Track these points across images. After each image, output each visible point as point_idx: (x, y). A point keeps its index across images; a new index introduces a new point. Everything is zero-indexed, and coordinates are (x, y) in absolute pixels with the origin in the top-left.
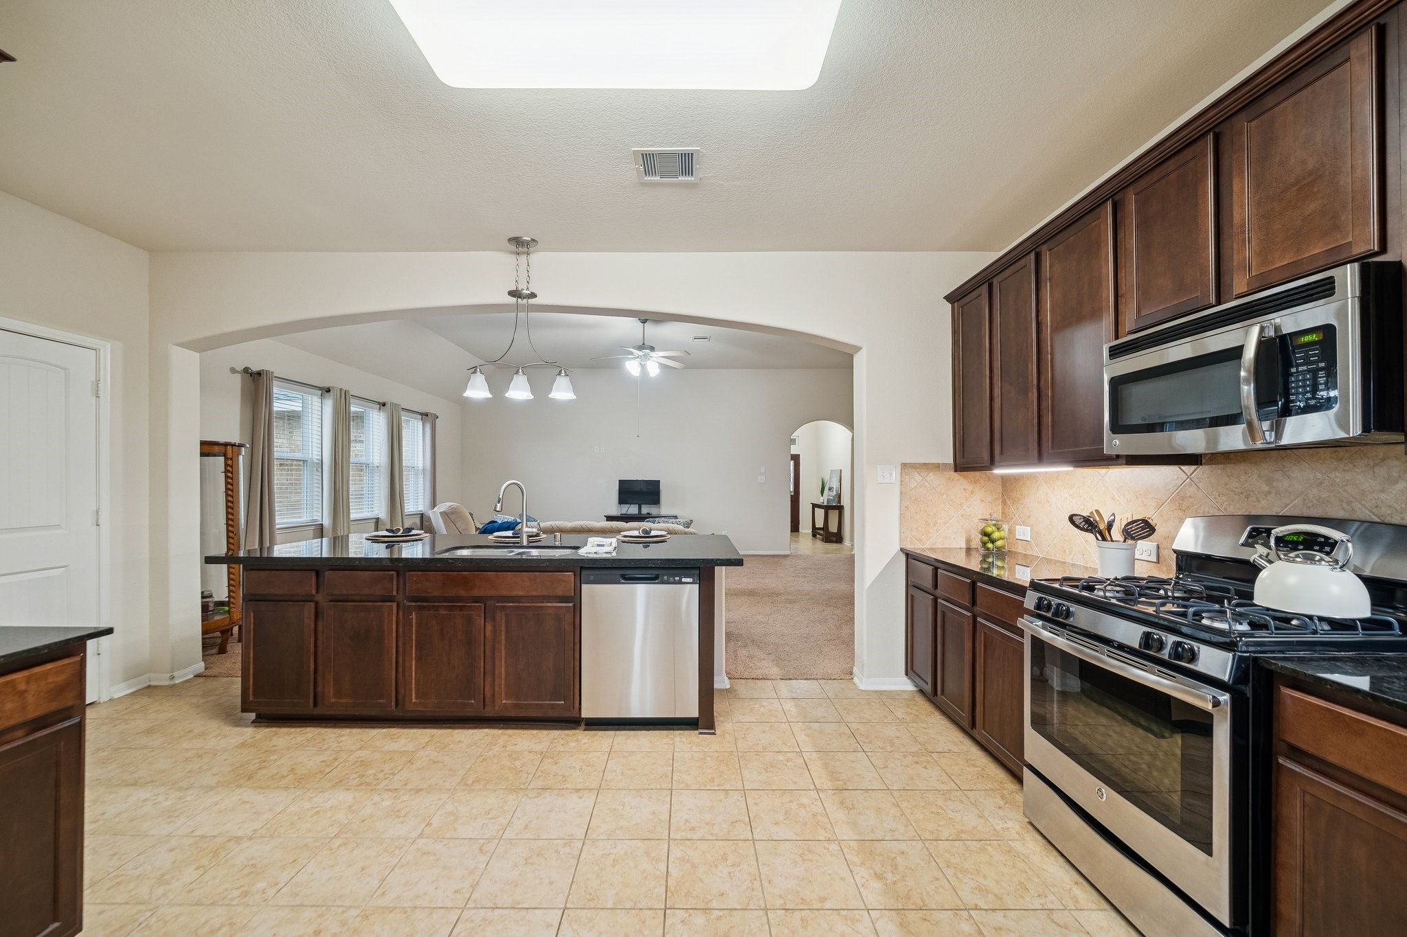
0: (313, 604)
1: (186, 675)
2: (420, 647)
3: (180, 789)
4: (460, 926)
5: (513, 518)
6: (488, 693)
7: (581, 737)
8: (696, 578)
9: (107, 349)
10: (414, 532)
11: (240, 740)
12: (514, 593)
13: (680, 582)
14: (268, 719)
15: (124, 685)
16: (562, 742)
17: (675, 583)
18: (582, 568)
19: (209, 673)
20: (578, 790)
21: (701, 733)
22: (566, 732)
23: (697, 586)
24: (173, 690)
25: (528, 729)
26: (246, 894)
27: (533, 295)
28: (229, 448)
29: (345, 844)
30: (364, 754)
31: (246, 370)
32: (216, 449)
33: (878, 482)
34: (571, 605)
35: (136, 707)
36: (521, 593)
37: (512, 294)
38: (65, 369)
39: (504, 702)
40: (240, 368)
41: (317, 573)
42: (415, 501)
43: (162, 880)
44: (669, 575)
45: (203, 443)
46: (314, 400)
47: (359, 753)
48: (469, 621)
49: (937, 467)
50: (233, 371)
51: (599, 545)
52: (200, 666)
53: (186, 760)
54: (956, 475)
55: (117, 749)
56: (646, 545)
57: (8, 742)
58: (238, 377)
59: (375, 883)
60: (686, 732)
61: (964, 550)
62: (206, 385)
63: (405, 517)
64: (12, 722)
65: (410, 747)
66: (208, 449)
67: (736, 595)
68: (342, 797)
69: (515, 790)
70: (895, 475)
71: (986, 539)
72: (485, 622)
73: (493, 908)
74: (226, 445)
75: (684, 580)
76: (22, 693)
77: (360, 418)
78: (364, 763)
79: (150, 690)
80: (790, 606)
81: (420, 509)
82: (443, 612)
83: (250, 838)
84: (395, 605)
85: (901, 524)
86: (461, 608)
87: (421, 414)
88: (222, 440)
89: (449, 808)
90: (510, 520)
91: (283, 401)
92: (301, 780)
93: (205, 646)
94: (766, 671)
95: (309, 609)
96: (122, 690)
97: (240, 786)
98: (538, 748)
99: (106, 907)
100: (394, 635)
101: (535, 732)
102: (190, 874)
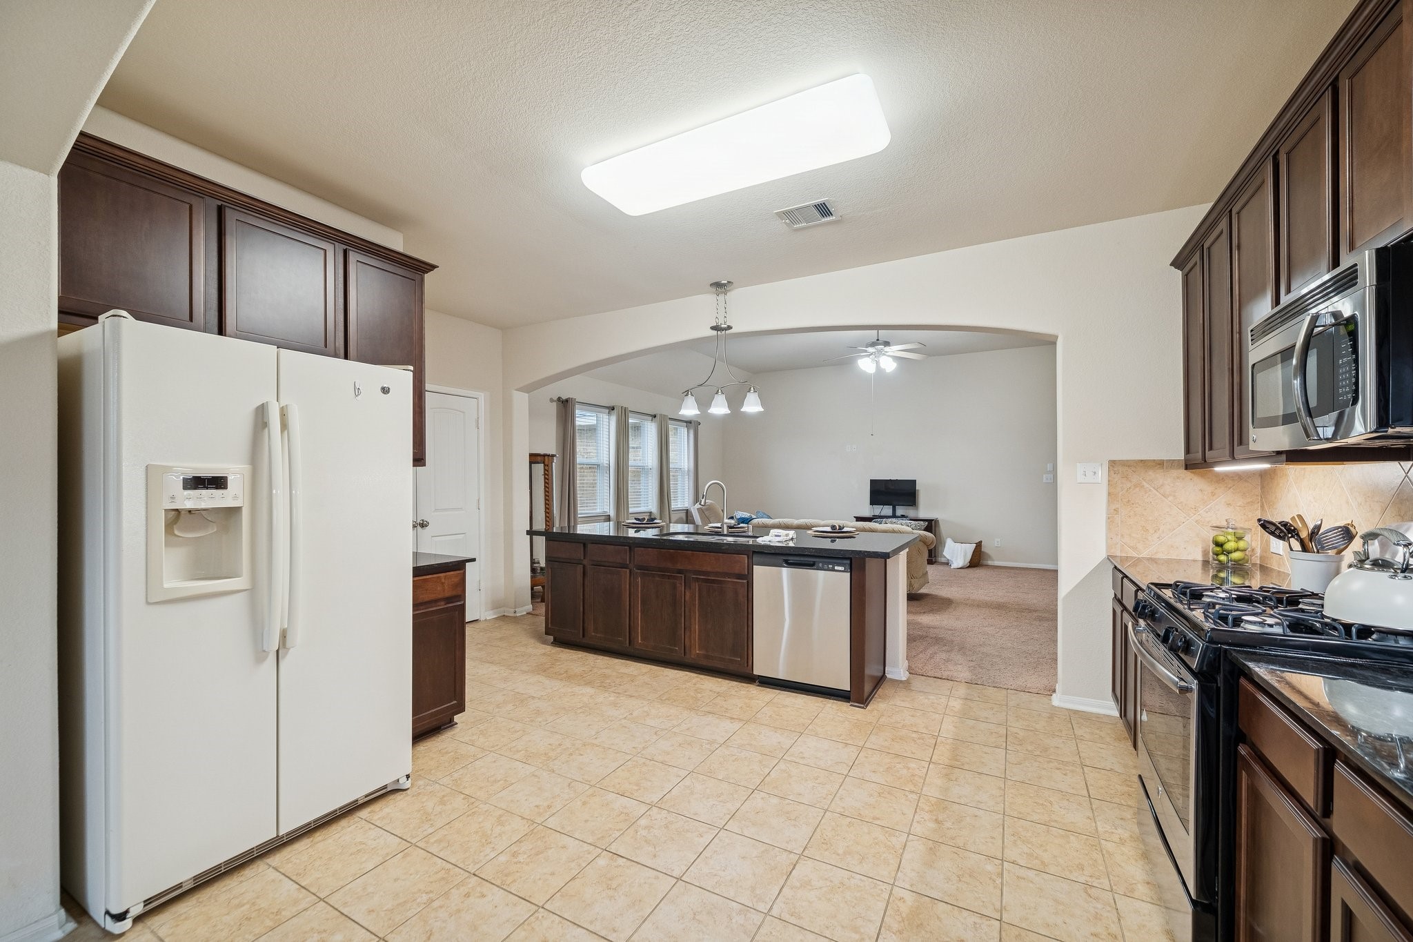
0: (582, 566)
1: (522, 611)
2: (643, 603)
3: (511, 669)
4: (629, 762)
5: (749, 515)
6: (687, 643)
7: (754, 690)
8: (848, 567)
9: (482, 396)
10: (656, 521)
11: (543, 651)
12: (704, 569)
13: (833, 570)
14: (561, 642)
15: (491, 612)
16: (736, 689)
17: (828, 570)
18: (754, 552)
19: (535, 612)
20: (732, 718)
21: (851, 705)
22: (743, 684)
23: (848, 575)
24: (515, 620)
25: (715, 677)
26: (532, 721)
27: (729, 328)
28: (546, 457)
29: (583, 712)
30: (607, 671)
31: (559, 399)
32: (539, 459)
33: (1078, 482)
34: (745, 581)
35: (496, 625)
36: (709, 569)
37: (713, 328)
38: (464, 413)
39: (696, 652)
40: (555, 399)
41: (585, 545)
42: (682, 499)
43: (498, 706)
44: (824, 563)
45: (531, 455)
46: (604, 417)
47: (604, 671)
48: (674, 587)
49: (1160, 464)
50: (552, 400)
51: (776, 536)
52: (529, 607)
53: (516, 656)
54: (1188, 474)
55: (486, 645)
56: (833, 540)
57: (439, 606)
58: (555, 404)
59: (593, 733)
60: (839, 703)
61: (1200, 564)
62: (533, 413)
63: (671, 512)
64: (440, 596)
65: (635, 673)
66: (534, 458)
67: (978, 606)
68: (589, 690)
69: (691, 709)
70: (1102, 475)
71: (1218, 549)
72: (685, 589)
73: (651, 760)
74: (545, 455)
75: (836, 568)
76: (443, 583)
77: (637, 428)
78: (605, 676)
79: (504, 618)
80: (1037, 623)
81: (686, 505)
82: (657, 579)
83: (539, 699)
84: (628, 571)
85: (1109, 529)
86: (669, 577)
87: (686, 422)
88: (542, 452)
89: (646, 709)
90: (746, 516)
91: (583, 419)
92: (569, 677)
93: (533, 596)
94: (955, 674)
95: (580, 568)
96: (490, 615)
97: (539, 674)
98: (718, 690)
99: (475, 711)
100: (628, 593)
101: (720, 680)
102: (510, 707)
